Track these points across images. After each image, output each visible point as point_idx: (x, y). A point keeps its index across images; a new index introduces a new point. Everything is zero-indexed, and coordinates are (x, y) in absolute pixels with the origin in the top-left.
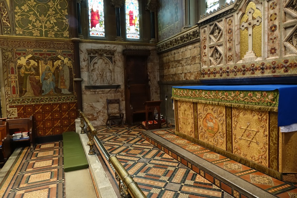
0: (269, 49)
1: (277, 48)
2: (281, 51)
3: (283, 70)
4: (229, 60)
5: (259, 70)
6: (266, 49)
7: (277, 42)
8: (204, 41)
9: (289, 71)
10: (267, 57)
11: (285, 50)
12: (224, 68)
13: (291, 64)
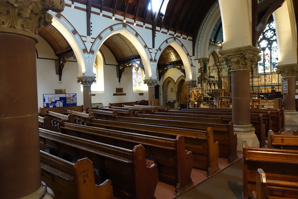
12: (268, 83)
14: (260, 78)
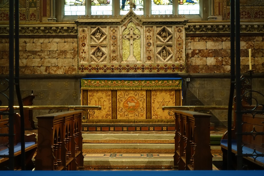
0: (147, 56)
1: (152, 57)
2: (155, 59)
3: (156, 70)
4: (113, 60)
5: (140, 69)
6: (145, 56)
7: (152, 53)
8: (83, 39)
9: (160, 71)
10: (145, 61)
11: (157, 59)
12: (108, 66)
13: (161, 67)
14: (76, 37)
